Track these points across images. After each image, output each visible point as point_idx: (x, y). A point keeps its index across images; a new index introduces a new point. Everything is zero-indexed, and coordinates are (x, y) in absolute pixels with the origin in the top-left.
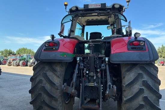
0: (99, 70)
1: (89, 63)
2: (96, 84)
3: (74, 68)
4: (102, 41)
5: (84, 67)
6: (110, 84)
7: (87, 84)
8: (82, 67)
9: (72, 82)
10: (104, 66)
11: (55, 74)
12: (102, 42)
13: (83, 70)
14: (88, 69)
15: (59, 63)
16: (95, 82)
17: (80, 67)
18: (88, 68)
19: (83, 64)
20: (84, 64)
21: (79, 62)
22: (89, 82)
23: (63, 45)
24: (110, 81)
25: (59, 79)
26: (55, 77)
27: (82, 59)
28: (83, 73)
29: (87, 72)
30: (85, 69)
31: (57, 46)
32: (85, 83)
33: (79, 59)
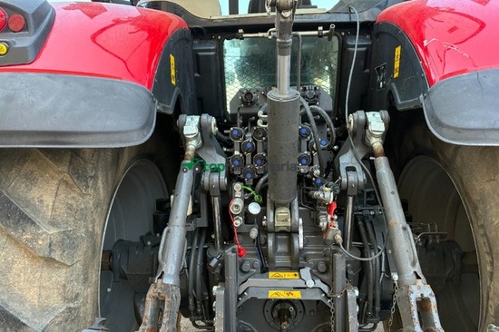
0: (327, 194)
1: (260, 152)
2: (310, 284)
3: (171, 186)
4: (325, 19)
5: (232, 177)
6: (427, 291)
7: (252, 282)
8: (215, 177)
9: (151, 292)
10: (359, 169)
11: (17, 242)
12: (326, 26)
13: (227, 195)
14: (253, 187)
15: (55, 155)
16: (306, 272)
17: (206, 178)
18: (256, 181)
19: (221, 160)
20: (229, 154)
21: (197, 150)
22: (264, 270)
23: (94, 38)
24: (418, 268)
25: (60, 276)
26: (21, 264)
27: (215, 129)
28: (227, 217)
29: (254, 209)
30: (238, 187)
31: (25, 28)
32: (242, 278)
33: (200, 126)
